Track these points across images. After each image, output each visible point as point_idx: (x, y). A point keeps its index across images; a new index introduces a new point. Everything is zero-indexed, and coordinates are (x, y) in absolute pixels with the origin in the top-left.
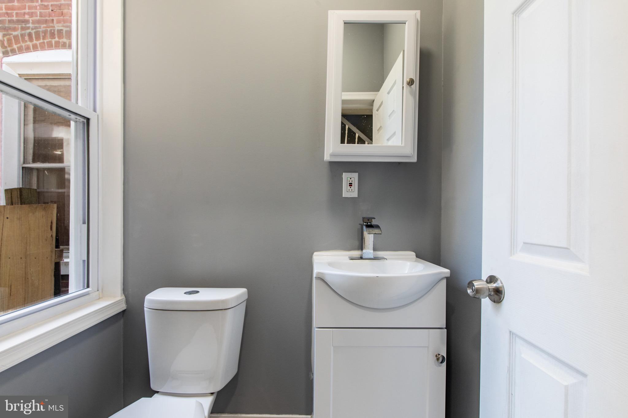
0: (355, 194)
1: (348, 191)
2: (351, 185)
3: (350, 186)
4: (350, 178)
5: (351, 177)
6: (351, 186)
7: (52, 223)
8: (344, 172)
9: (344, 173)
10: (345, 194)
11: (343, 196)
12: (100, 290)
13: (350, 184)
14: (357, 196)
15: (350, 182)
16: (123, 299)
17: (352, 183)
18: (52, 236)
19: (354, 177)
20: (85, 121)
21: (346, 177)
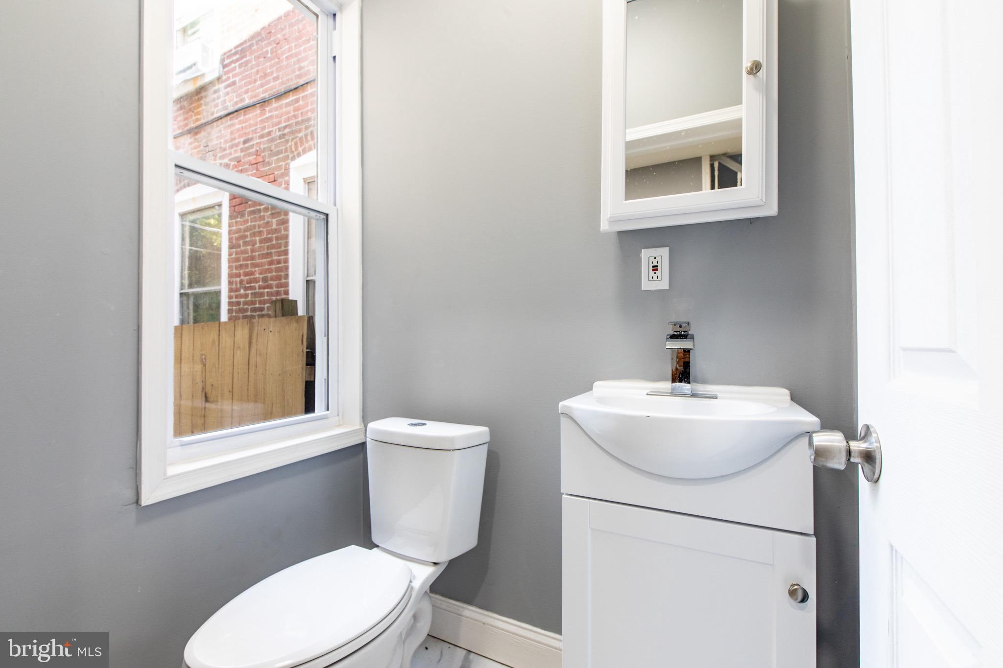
0: (664, 285)
1: (651, 279)
2: (655, 268)
3: (653, 270)
4: (654, 258)
5: (655, 255)
6: (657, 270)
7: (302, 336)
8: (644, 248)
9: (643, 250)
10: (646, 285)
11: (642, 289)
12: (340, 415)
13: (653, 267)
14: (668, 288)
15: (654, 264)
16: (361, 429)
17: (657, 266)
18: (302, 351)
19: (662, 255)
20: (325, 217)
21: (647, 255)
